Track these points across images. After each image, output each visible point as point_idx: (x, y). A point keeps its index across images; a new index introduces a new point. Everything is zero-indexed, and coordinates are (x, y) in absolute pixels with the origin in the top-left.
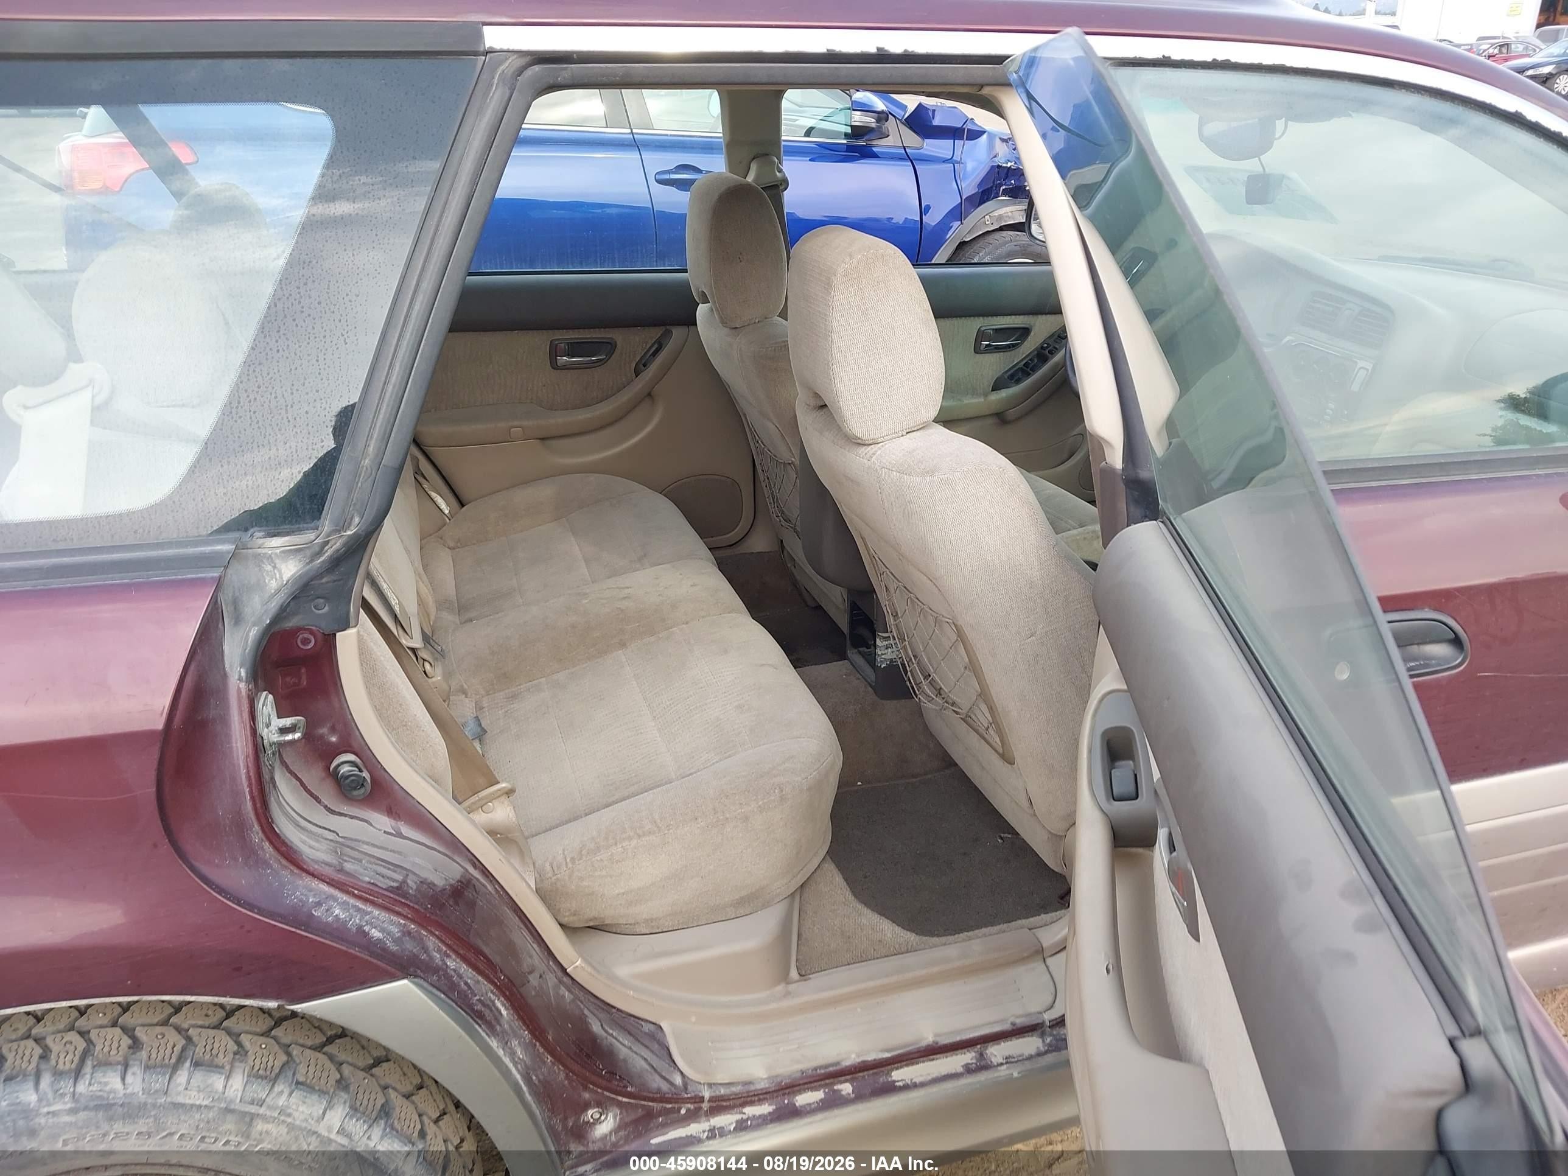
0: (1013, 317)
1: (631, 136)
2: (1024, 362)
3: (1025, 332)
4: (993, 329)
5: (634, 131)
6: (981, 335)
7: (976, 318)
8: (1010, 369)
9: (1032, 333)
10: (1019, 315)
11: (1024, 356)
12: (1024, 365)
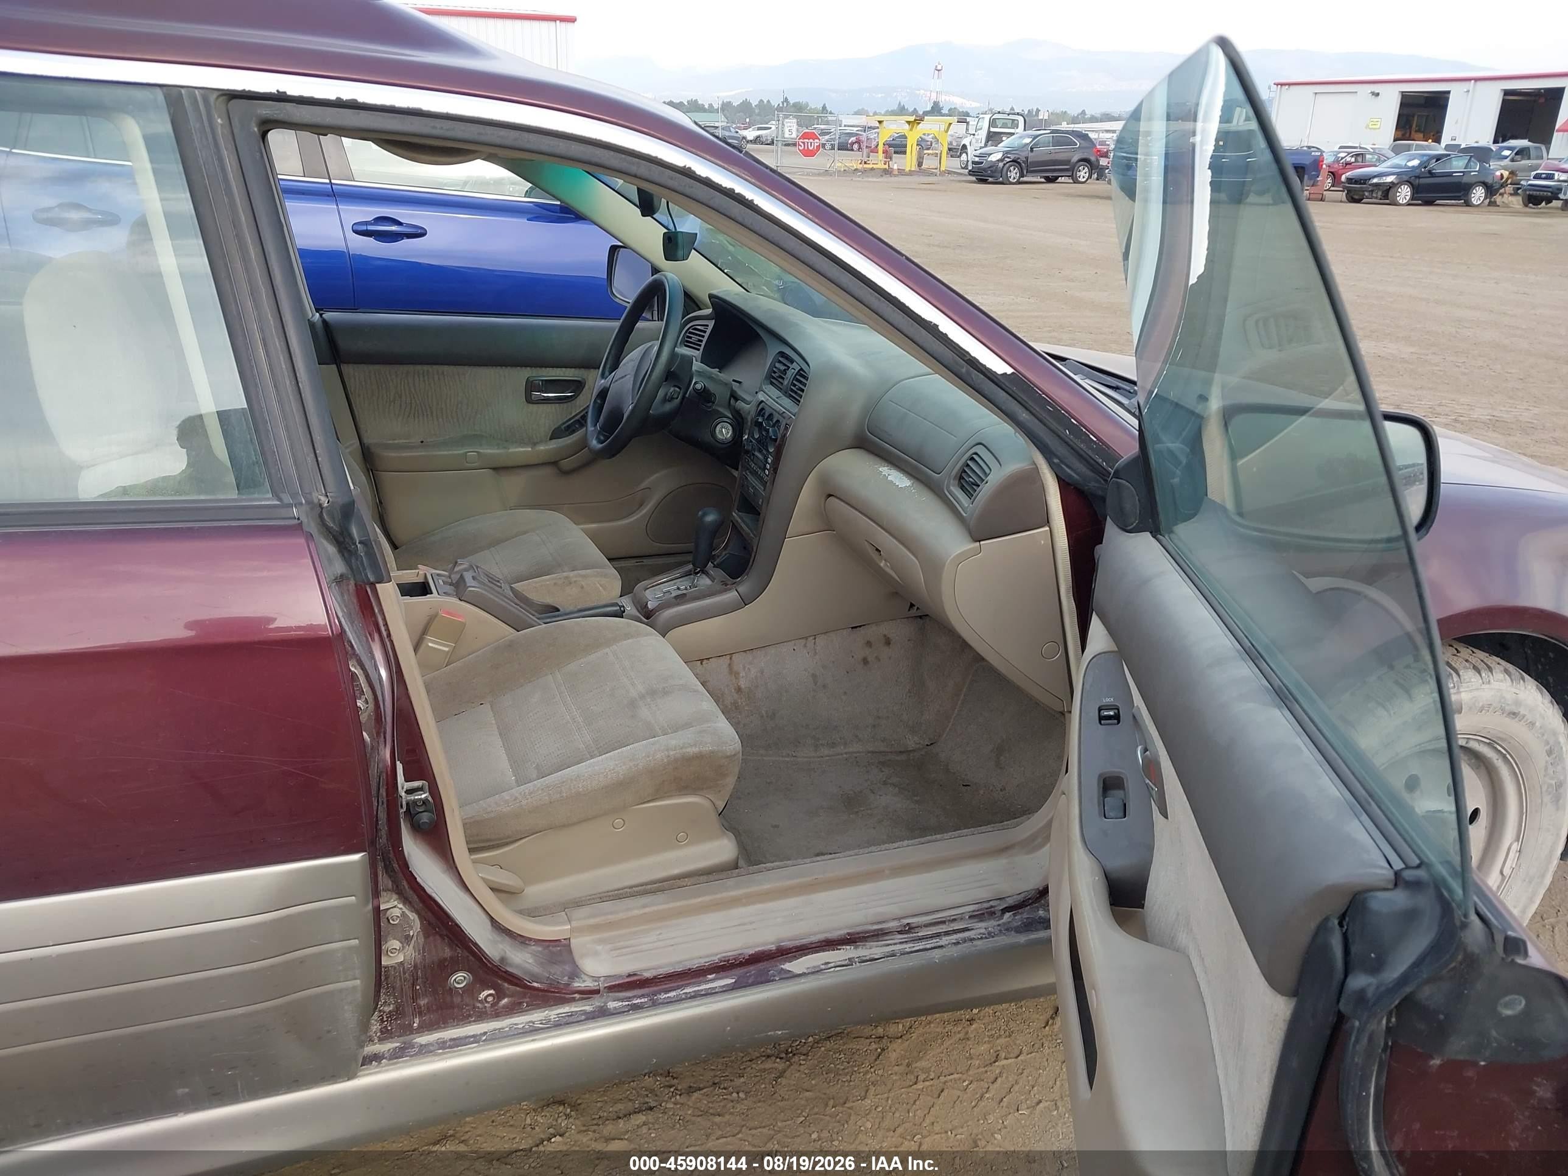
0: (564, 369)
1: (329, 186)
2: (582, 414)
3: (578, 386)
4: (542, 380)
5: (328, 181)
6: (531, 386)
7: (524, 368)
8: (567, 421)
9: (587, 387)
10: (571, 368)
11: (582, 409)
12: (581, 417)
